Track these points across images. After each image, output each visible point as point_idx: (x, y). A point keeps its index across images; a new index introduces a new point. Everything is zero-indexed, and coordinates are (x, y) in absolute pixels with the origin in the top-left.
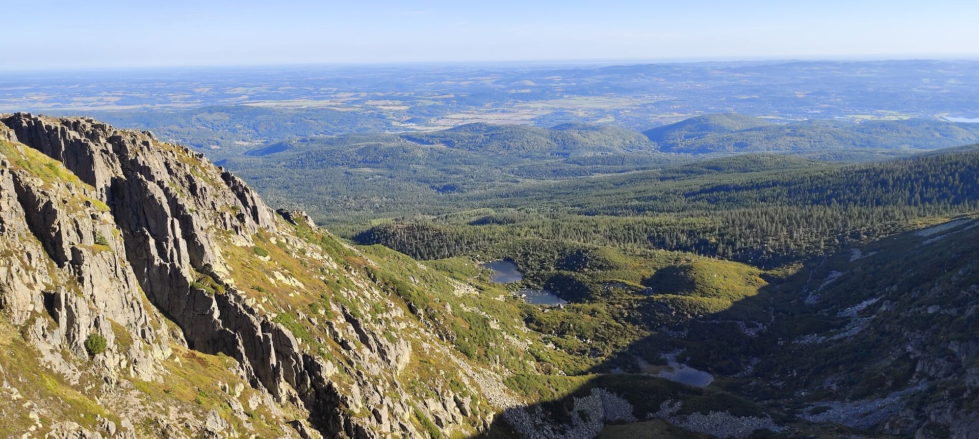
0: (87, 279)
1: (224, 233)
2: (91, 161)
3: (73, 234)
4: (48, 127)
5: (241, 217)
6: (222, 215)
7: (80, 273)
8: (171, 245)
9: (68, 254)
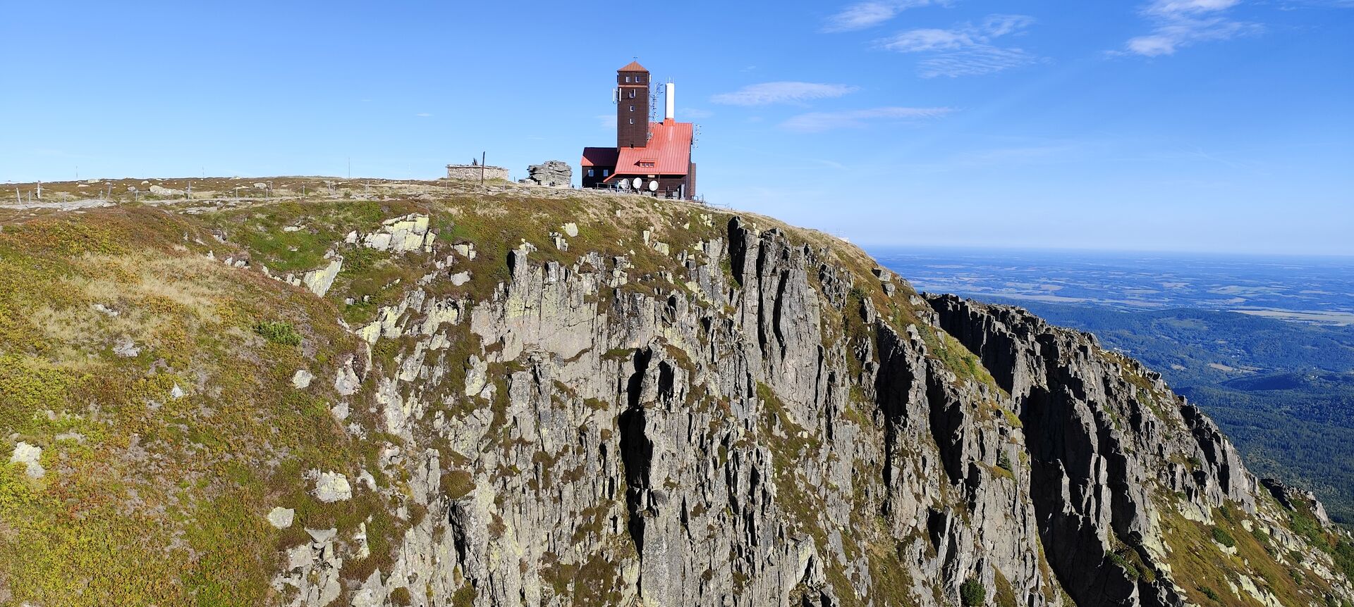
0: (979, 507)
1: (1167, 496)
2: (1012, 362)
3: (975, 446)
4: (974, 314)
5: (1200, 478)
6: (1171, 467)
7: (973, 497)
8: (1090, 491)
9: (965, 469)
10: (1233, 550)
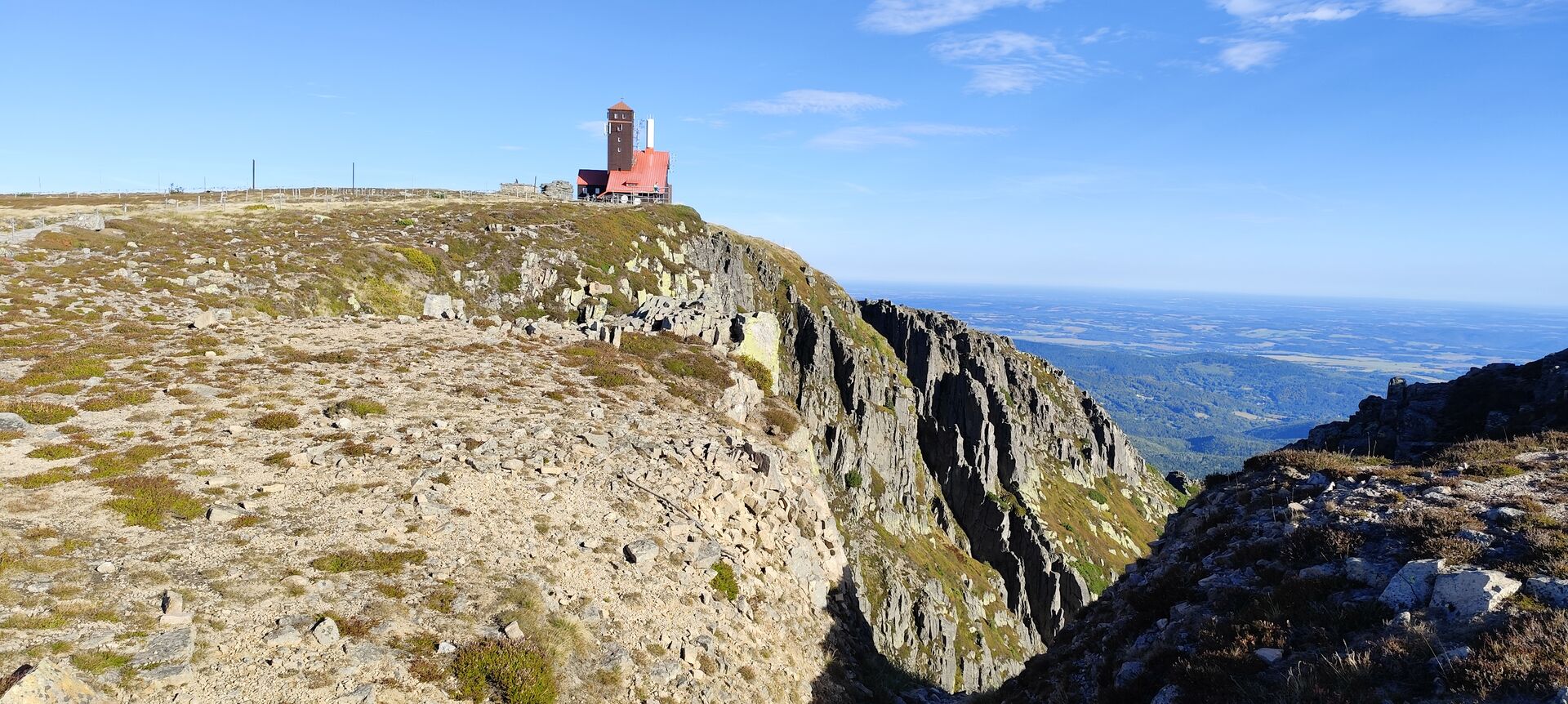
0: (864, 429)
1: (1054, 463)
2: (927, 352)
3: (864, 389)
4: (901, 314)
5: (1087, 453)
6: (1059, 441)
7: (861, 422)
8: (981, 450)
9: (856, 403)
10: (1105, 507)
